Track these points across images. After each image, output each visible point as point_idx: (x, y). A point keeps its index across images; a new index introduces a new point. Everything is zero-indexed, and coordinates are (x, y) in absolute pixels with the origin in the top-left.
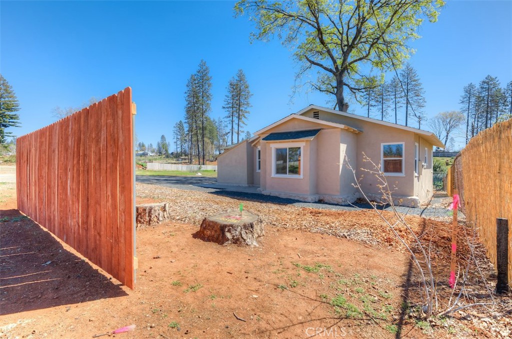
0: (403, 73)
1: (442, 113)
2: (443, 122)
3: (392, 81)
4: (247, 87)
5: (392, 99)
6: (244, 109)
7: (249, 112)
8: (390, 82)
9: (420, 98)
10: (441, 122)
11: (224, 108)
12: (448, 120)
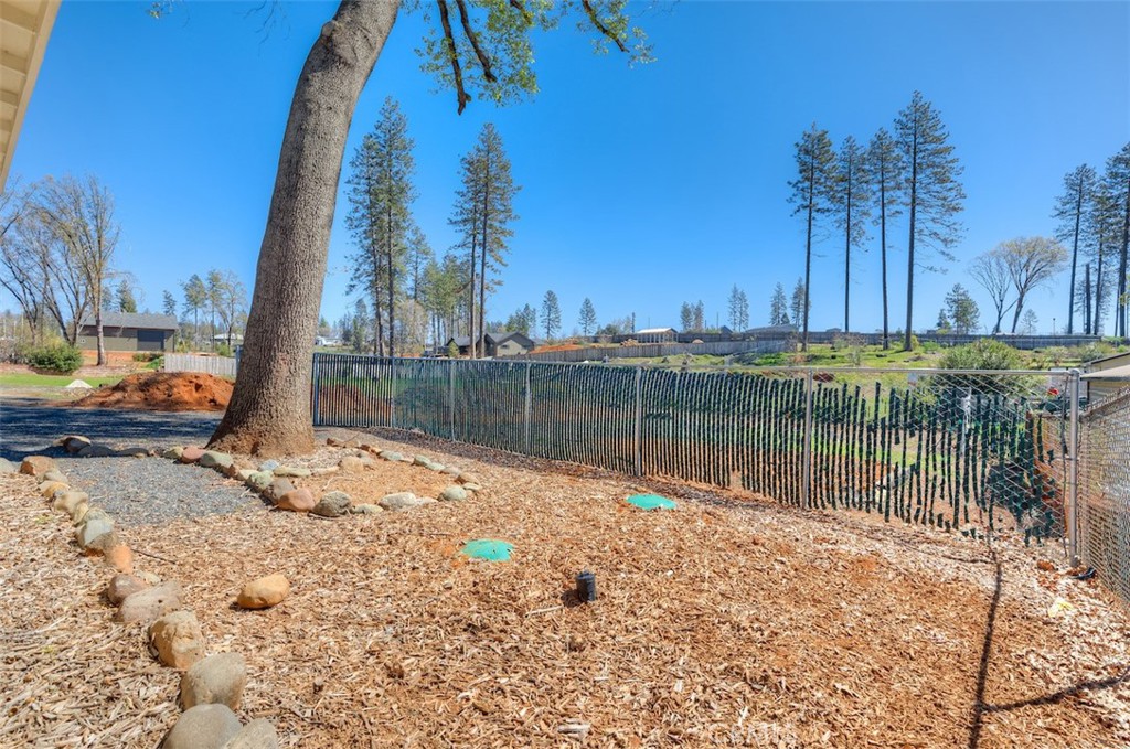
0: (904, 119)
1: (1007, 242)
2: (1010, 265)
3: (873, 144)
4: (504, 168)
5: (874, 193)
6: (496, 224)
7: (511, 233)
8: (868, 147)
9: (950, 185)
10: (1006, 265)
11: (452, 222)
12: (1024, 261)
